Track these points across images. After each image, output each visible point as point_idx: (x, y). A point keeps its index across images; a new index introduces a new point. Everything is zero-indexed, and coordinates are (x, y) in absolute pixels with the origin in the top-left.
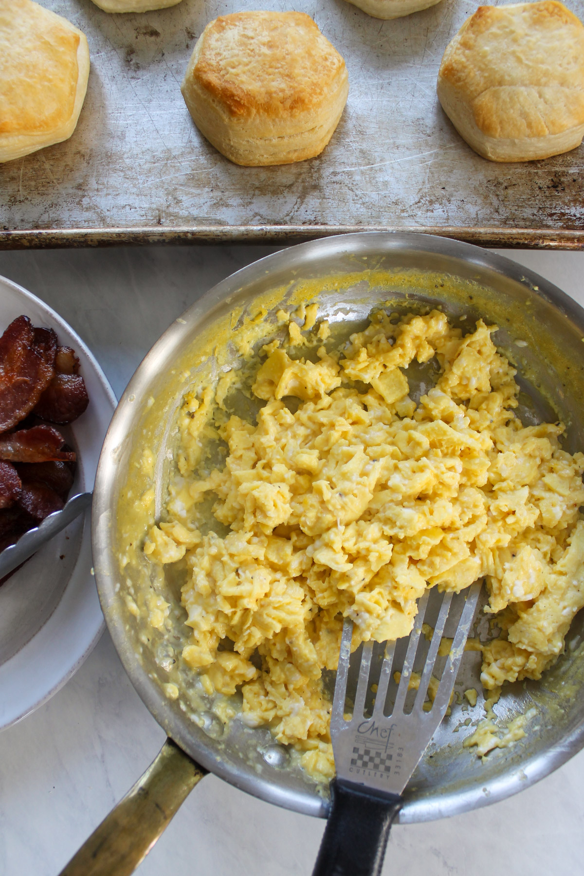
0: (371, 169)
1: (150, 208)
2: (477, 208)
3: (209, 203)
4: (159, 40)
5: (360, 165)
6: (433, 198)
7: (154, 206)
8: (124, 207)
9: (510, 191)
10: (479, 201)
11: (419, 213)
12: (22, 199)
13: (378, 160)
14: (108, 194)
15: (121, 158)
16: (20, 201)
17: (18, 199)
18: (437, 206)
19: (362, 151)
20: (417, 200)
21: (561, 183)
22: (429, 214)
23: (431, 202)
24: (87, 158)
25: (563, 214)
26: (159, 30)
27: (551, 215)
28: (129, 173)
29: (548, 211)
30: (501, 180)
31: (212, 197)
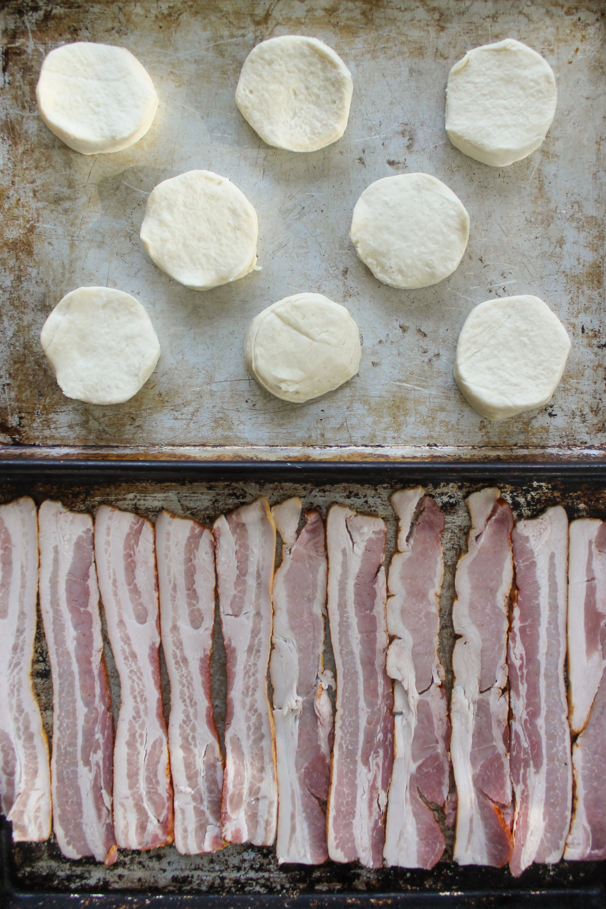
0: (216, 41)
1: (385, 8)
2: (135, 11)
3: (340, 12)
4: (387, 158)
5: (224, 44)
6: (168, 19)
7: (382, 10)
8: (406, 9)
9: (110, 25)
10: (133, 17)
11: (179, 5)
12: (488, 19)
13: (210, 49)
14: (419, 21)
15: (411, 53)
16: (489, 17)
17: (491, 19)
18: (166, 12)
19: (223, 56)
20: (181, 17)
21: (71, 33)
22: (171, 5)
23: (170, 15)
24: (438, 54)
25: (70, 8)
26: (388, 165)
27: (79, 7)
28: (404, 39)
29: (81, 10)
30: (117, 35)
31: (337, 17)
